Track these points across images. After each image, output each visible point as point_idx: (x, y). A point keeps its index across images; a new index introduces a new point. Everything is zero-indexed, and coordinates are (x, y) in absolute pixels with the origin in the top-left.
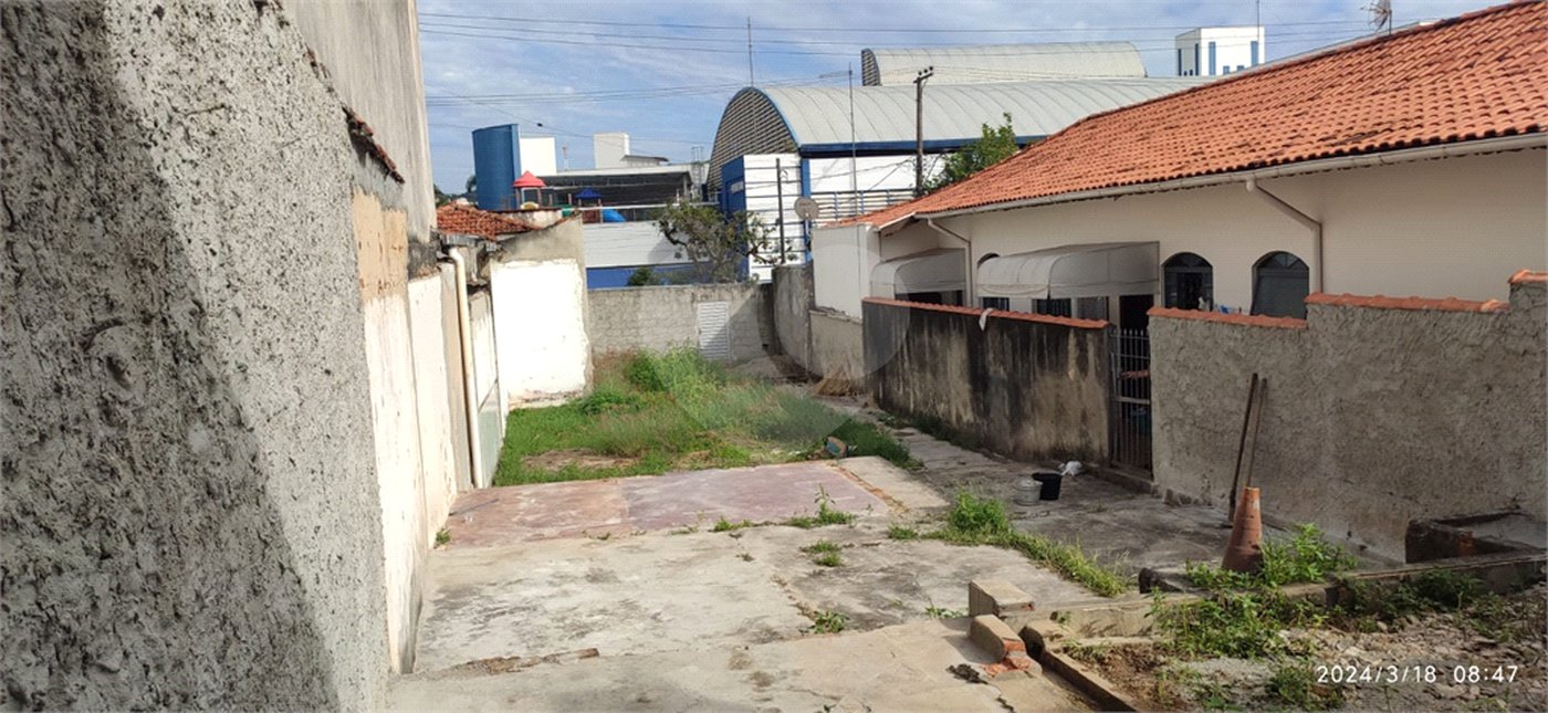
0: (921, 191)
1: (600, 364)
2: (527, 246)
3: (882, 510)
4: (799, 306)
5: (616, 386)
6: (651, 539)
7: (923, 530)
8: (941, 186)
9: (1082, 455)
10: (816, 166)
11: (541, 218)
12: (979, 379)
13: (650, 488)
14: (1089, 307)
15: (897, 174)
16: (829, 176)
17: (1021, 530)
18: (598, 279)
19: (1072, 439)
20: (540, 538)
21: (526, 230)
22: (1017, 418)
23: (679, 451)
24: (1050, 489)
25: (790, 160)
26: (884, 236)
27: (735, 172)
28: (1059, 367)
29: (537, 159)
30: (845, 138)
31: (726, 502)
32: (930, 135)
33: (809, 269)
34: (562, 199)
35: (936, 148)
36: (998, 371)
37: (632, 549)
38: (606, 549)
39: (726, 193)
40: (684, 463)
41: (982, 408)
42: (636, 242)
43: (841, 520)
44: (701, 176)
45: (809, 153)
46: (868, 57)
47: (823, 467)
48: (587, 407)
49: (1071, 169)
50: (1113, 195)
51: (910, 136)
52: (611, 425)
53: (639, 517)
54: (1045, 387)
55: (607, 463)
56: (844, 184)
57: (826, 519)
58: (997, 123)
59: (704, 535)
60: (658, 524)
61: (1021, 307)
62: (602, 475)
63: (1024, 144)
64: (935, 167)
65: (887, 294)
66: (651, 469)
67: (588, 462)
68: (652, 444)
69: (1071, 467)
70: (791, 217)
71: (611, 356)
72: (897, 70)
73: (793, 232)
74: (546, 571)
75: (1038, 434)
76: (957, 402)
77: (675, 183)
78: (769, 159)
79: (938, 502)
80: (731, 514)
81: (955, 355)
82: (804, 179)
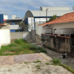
0: (47, 22)
1: (12, 40)
2: (4, 27)
3: (45, 60)
4: (34, 34)
5: (14, 43)
6: (16, 65)
7: (50, 63)
8: (49, 21)
9: (67, 52)
10: (36, 19)
11: (5, 24)
12: (55, 43)
13: (17, 57)
14: (67, 35)
15: (44, 20)
16: (37, 20)
17: (62, 63)
18: (12, 31)
19: (66, 51)
20: (3, 64)
21: (3, 26)
22: (59, 48)
23: (21, 51)
24: (64, 57)
25: (33, 18)
26: (43, 27)
27: (27, 19)
28: (64, 42)
29: (6, 18)
30: (39, 16)
31: (26, 59)
32: (48, 16)
33: (35, 30)
34: (8, 22)
35: (48, 17)
36: (57, 42)
37: (14, 66)
38: (11, 66)
39: (26, 22)
40: (21, 53)
41: (55, 47)
42: (16, 27)
43: (40, 62)
44: (23, 20)
45: (35, 18)
46: (41, 8)
47: (37, 54)
48: (10, 46)
49: (65, 20)
50: (70, 23)
51: (46, 16)
52: (13, 48)
53: (16, 61)
54: (63, 44)
55: (12, 53)
56: (38, 21)
57: (38, 62)
58: (55, 15)
59: (23, 64)
60: (17, 62)
61: (59, 35)
62: (12, 55)
63: (58, 17)
64: (48, 19)
65: (44, 33)
66: (17, 54)
67: (10, 53)
68: (17, 50)
69: (66, 54)
70: (33, 24)
71: (13, 40)
72: (44, 9)
73: (33, 26)
74: (3, 70)
75: (62, 50)
76: (52, 45)
77: (21, 20)
78: (31, 18)
79: (51, 59)
80: (26, 61)
81: (52, 40)
82: (34, 20)
